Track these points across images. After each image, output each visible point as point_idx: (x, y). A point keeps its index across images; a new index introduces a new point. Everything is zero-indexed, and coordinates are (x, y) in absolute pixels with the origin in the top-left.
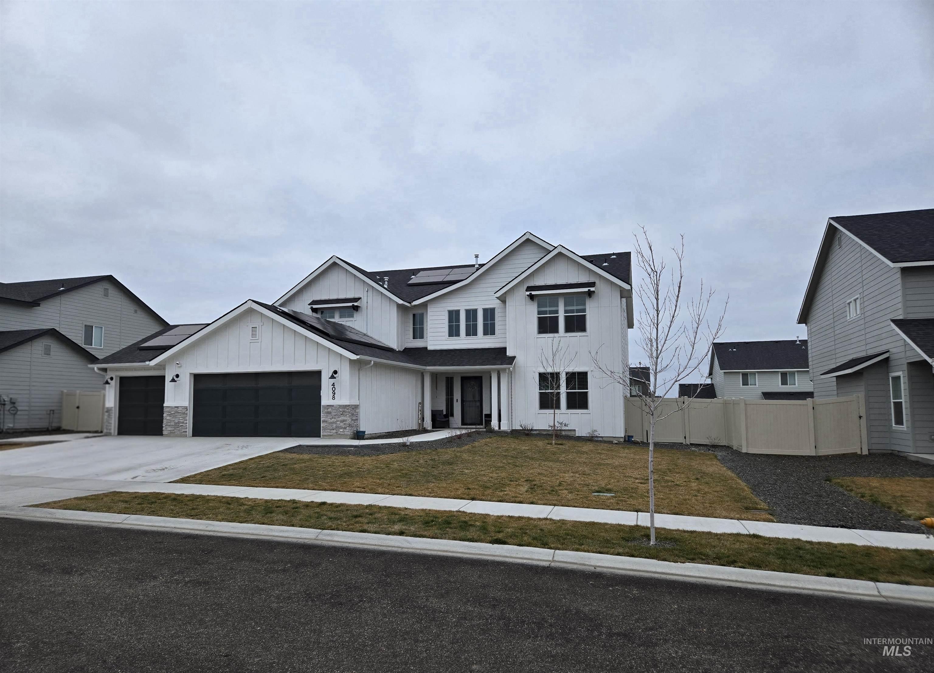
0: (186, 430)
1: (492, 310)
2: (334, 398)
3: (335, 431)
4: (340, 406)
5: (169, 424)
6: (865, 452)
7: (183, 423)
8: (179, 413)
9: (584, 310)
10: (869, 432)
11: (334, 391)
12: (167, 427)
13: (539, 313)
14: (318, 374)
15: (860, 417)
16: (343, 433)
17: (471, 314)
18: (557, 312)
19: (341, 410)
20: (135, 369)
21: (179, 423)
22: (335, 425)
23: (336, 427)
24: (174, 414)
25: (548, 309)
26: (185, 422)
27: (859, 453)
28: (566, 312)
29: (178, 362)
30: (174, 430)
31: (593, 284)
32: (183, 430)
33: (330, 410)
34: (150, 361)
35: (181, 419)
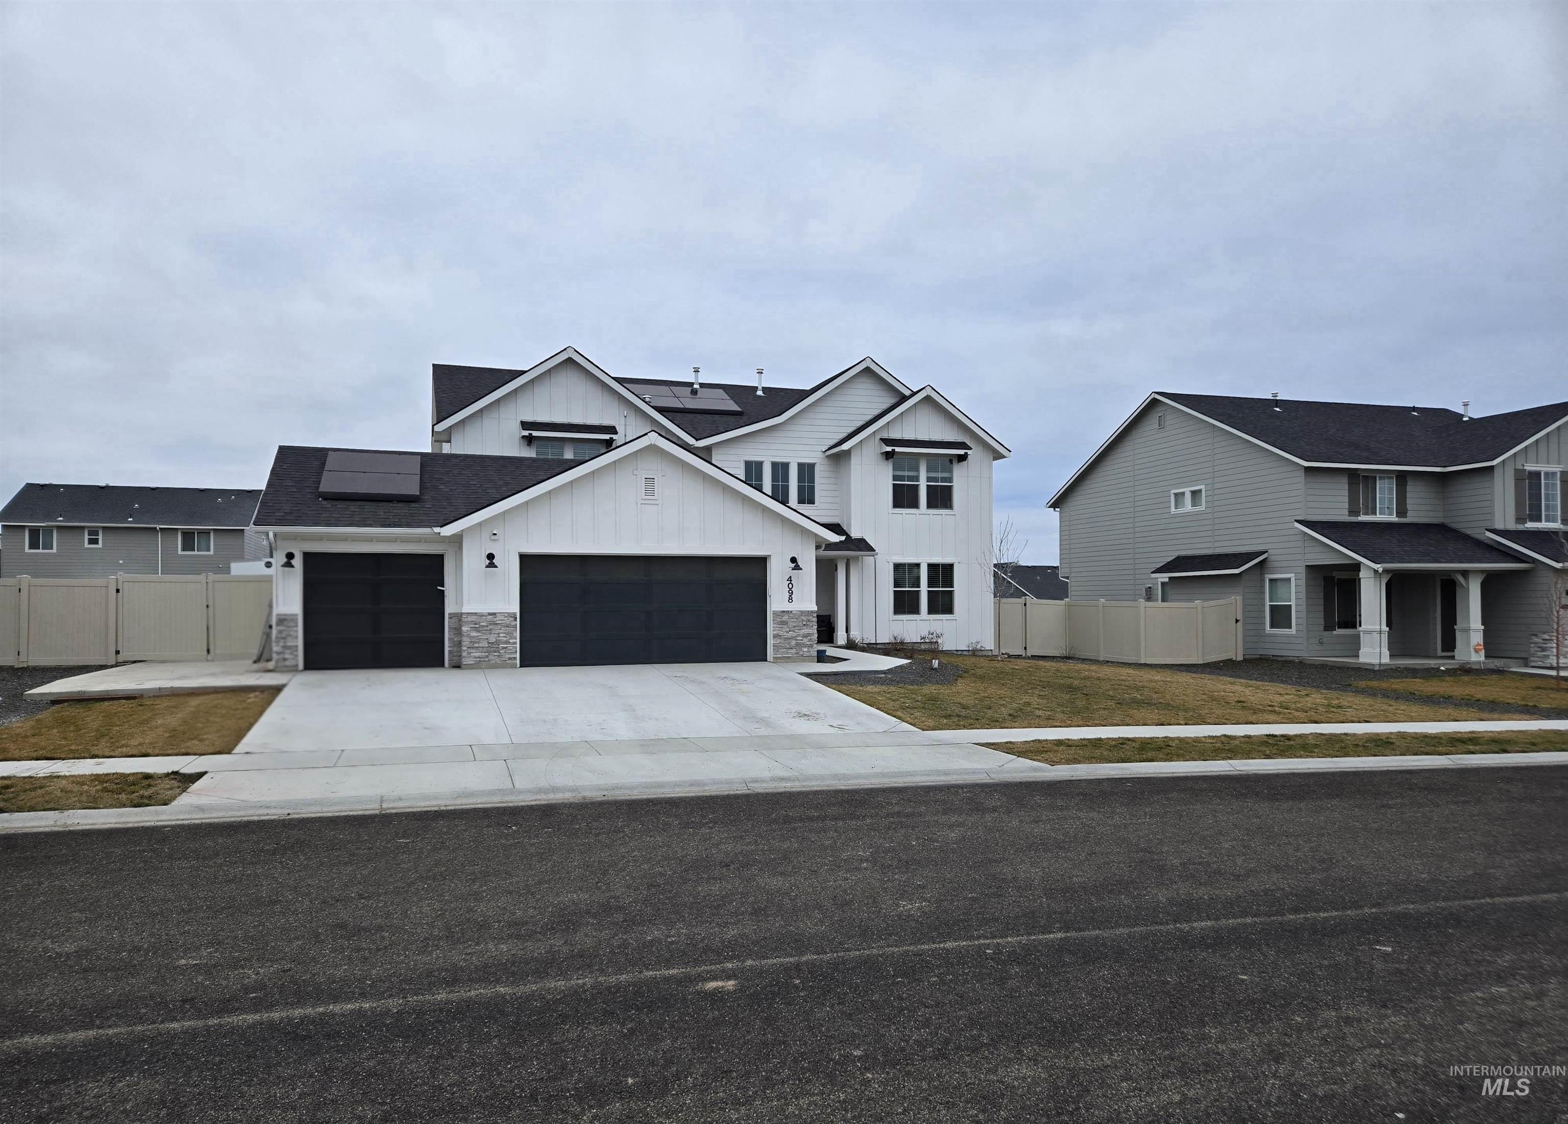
0: (514, 656)
1: (812, 466)
2: (790, 599)
3: (794, 651)
4: (802, 613)
5: (476, 645)
6: (1240, 658)
7: (507, 642)
8: (497, 624)
9: (950, 480)
10: (1245, 636)
11: (790, 589)
12: (470, 651)
13: (895, 478)
14: (761, 562)
15: (1237, 621)
16: (808, 654)
17: (780, 470)
18: (917, 478)
19: (804, 618)
20: (370, 539)
21: (498, 642)
22: (793, 643)
23: (797, 644)
24: (487, 626)
25: (906, 473)
26: (511, 641)
27: (1234, 659)
28: (929, 479)
29: (495, 532)
30: (487, 657)
31: (963, 445)
32: (508, 656)
33: (785, 618)
34: (441, 527)
35: (501, 635)
